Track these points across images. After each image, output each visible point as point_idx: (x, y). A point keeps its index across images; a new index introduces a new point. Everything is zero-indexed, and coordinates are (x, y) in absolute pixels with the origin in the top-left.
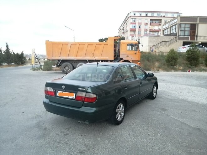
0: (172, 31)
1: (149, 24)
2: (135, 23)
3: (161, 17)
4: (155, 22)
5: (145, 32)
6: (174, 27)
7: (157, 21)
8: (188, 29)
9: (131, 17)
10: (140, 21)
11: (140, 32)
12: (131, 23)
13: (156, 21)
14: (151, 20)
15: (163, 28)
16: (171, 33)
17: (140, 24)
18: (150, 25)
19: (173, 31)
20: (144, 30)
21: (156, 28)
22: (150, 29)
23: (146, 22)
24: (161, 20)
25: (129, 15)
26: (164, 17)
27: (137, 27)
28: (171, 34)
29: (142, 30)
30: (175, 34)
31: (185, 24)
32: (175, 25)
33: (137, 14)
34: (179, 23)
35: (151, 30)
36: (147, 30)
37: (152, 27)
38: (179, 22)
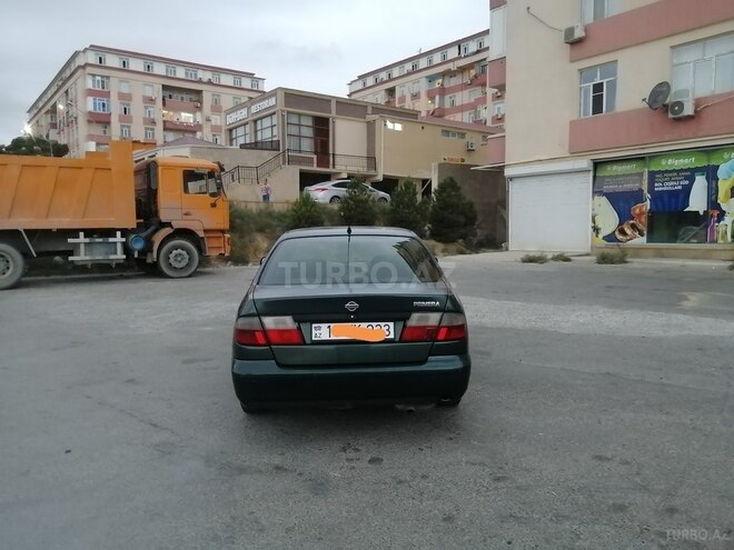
0: (259, 133)
1: (160, 101)
2: (107, 95)
3: (200, 82)
4: (180, 96)
5: (146, 129)
6: (267, 122)
7: (189, 96)
8: (308, 132)
9: (89, 70)
10: (125, 89)
11: (129, 127)
12: (90, 93)
13: (185, 96)
14: (165, 87)
15: (230, 121)
16: (259, 139)
17: (125, 98)
18: (164, 104)
19: (266, 135)
20: (141, 121)
21: (186, 117)
22: (164, 122)
23: (149, 92)
24: (199, 92)
25: (80, 61)
26: (210, 83)
27: (115, 109)
28: (256, 143)
29: (134, 120)
30: (273, 146)
31: (300, 115)
32: (271, 115)
33: (113, 61)
34: (283, 111)
35: (168, 125)
36: (154, 123)
37: (171, 113)
38: (281, 106)
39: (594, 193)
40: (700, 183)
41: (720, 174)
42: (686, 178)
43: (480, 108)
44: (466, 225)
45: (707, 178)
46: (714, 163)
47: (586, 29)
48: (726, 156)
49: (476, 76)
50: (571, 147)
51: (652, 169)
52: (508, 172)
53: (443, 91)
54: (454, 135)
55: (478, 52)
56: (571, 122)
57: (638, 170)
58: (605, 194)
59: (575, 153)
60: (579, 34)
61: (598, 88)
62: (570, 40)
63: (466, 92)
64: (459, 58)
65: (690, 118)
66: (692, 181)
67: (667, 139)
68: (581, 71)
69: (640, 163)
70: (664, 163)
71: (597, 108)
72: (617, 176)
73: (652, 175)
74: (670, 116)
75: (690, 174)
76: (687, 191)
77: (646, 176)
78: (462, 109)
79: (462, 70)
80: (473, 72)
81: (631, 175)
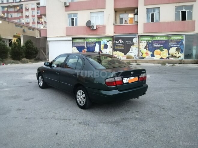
39: (73, 46)
40: (97, 45)
41: (101, 43)
42: (94, 44)
43: (21, 19)
44: (36, 54)
45: (99, 44)
46: (100, 41)
47: (69, 3)
48: (102, 39)
49: (19, 9)
50: (66, 34)
51: (87, 41)
52: (48, 39)
53: (8, 12)
54: (19, 26)
55: (20, 2)
56: (66, 27)
57: (83, 41)
58: (75, 47)
59: (67, 35)
60: (68, 4)
61: (73, 19)
62: (65, 5)
63: (16, 14)
64: (13, 2)
65: (95, 30)
66: (96, 44)
67: (90, 34)
68: (68, 14)
69: (84, 39)
70: (89, 40)
71: (73, 24)
72: (78, 42)
73: (87, 42)
74: (91, 29)
75: (95, 43)
76: (95, 47)
77: (85, 43)
78: (15, 18)
79: (14, 7)
80: (18, 8)
81: (82, 42)
